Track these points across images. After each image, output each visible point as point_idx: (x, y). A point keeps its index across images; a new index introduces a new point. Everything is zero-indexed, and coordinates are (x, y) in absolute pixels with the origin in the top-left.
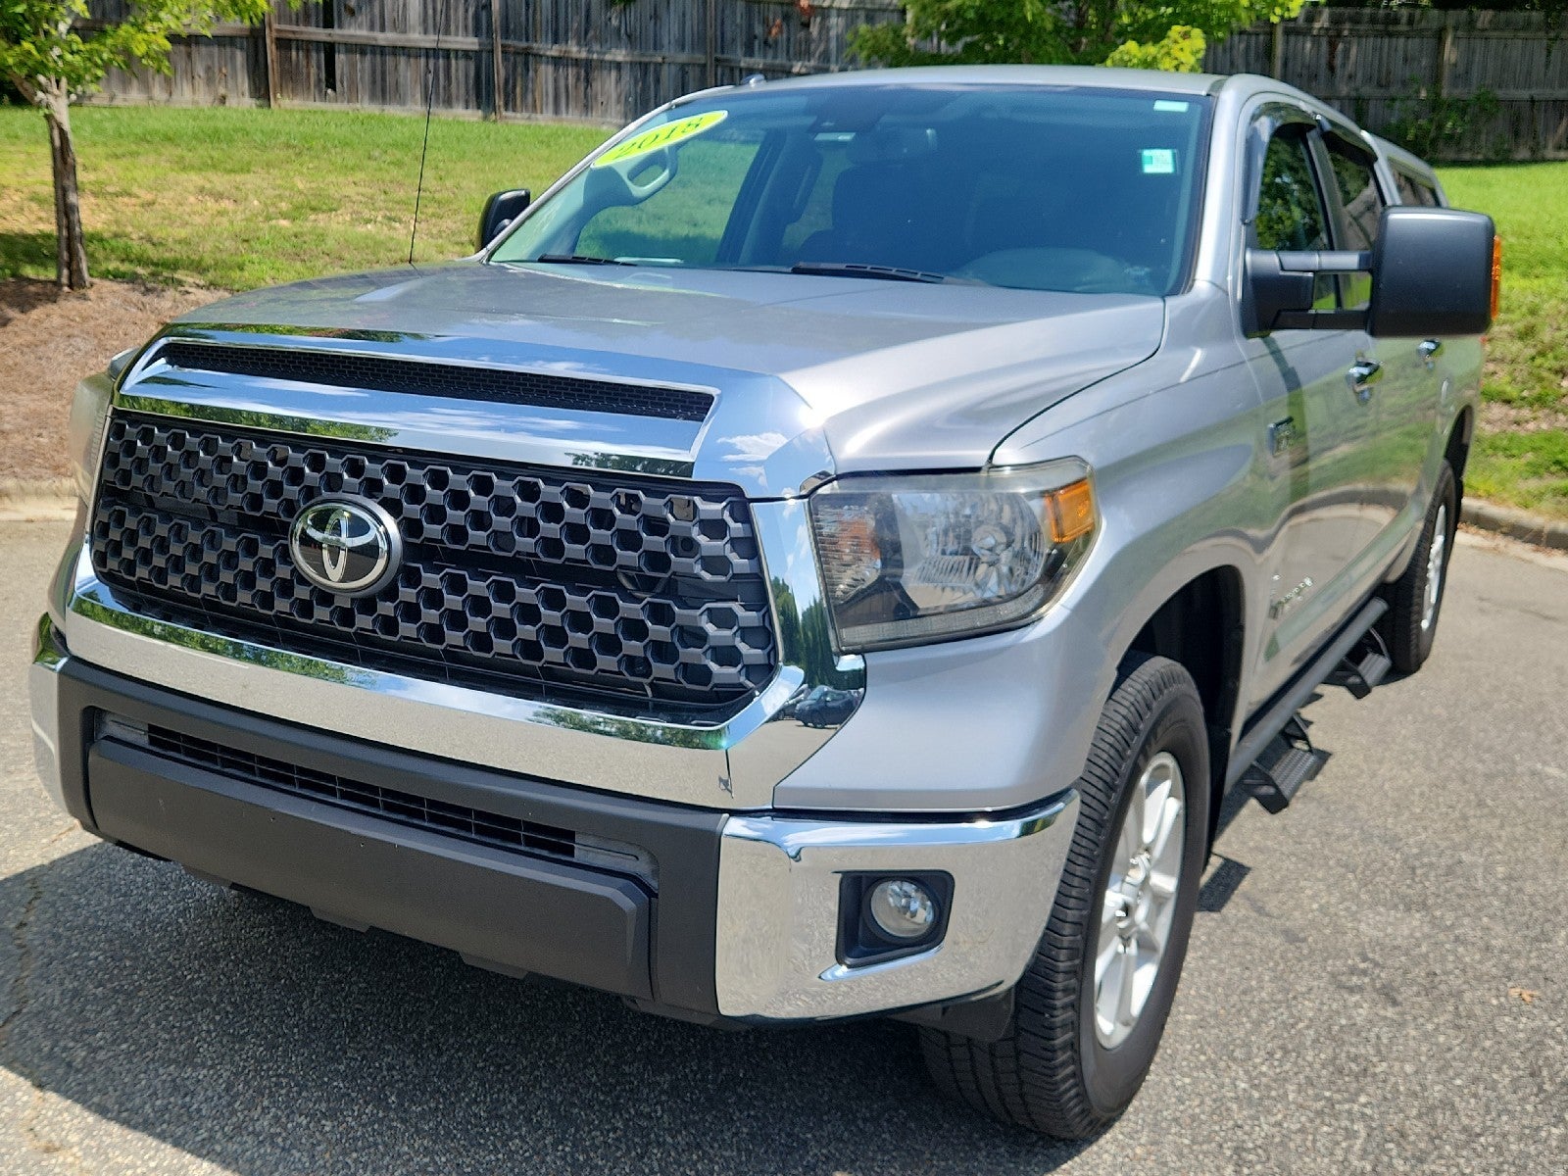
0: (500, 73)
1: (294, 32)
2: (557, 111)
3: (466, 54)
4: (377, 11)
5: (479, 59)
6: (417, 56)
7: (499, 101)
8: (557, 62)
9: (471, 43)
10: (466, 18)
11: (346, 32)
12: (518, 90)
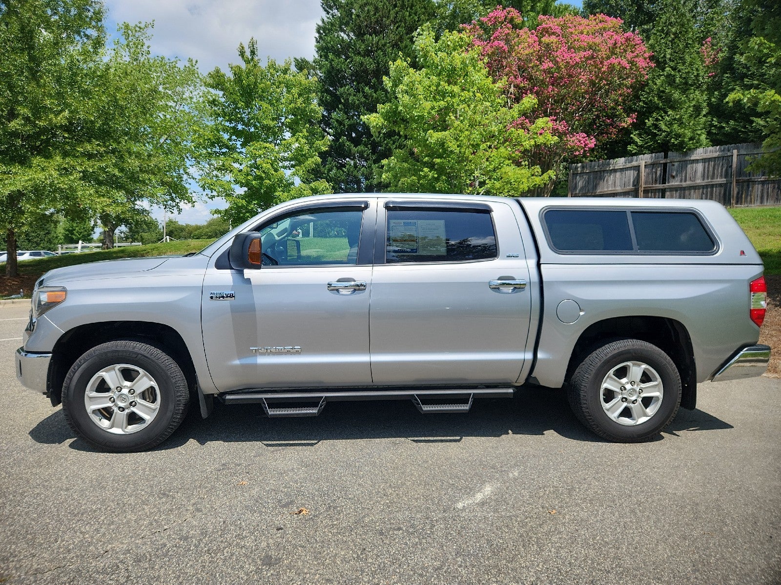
0: (735, 190)
1: (650, 187)
2: (762, 202)
3: (721, 185)
4: (684, 175)
5: (726, 187)
6: (699, 189)
7: (733, 201)
8: (763, 183)
9: (723, 180)
10: (722, 172)
11: (671, 184)
12: (743, 196)
